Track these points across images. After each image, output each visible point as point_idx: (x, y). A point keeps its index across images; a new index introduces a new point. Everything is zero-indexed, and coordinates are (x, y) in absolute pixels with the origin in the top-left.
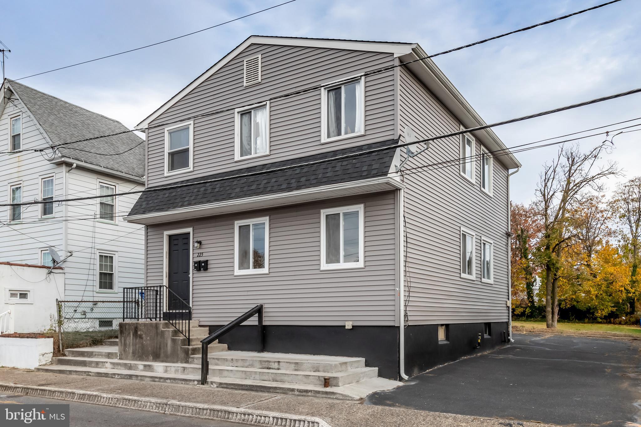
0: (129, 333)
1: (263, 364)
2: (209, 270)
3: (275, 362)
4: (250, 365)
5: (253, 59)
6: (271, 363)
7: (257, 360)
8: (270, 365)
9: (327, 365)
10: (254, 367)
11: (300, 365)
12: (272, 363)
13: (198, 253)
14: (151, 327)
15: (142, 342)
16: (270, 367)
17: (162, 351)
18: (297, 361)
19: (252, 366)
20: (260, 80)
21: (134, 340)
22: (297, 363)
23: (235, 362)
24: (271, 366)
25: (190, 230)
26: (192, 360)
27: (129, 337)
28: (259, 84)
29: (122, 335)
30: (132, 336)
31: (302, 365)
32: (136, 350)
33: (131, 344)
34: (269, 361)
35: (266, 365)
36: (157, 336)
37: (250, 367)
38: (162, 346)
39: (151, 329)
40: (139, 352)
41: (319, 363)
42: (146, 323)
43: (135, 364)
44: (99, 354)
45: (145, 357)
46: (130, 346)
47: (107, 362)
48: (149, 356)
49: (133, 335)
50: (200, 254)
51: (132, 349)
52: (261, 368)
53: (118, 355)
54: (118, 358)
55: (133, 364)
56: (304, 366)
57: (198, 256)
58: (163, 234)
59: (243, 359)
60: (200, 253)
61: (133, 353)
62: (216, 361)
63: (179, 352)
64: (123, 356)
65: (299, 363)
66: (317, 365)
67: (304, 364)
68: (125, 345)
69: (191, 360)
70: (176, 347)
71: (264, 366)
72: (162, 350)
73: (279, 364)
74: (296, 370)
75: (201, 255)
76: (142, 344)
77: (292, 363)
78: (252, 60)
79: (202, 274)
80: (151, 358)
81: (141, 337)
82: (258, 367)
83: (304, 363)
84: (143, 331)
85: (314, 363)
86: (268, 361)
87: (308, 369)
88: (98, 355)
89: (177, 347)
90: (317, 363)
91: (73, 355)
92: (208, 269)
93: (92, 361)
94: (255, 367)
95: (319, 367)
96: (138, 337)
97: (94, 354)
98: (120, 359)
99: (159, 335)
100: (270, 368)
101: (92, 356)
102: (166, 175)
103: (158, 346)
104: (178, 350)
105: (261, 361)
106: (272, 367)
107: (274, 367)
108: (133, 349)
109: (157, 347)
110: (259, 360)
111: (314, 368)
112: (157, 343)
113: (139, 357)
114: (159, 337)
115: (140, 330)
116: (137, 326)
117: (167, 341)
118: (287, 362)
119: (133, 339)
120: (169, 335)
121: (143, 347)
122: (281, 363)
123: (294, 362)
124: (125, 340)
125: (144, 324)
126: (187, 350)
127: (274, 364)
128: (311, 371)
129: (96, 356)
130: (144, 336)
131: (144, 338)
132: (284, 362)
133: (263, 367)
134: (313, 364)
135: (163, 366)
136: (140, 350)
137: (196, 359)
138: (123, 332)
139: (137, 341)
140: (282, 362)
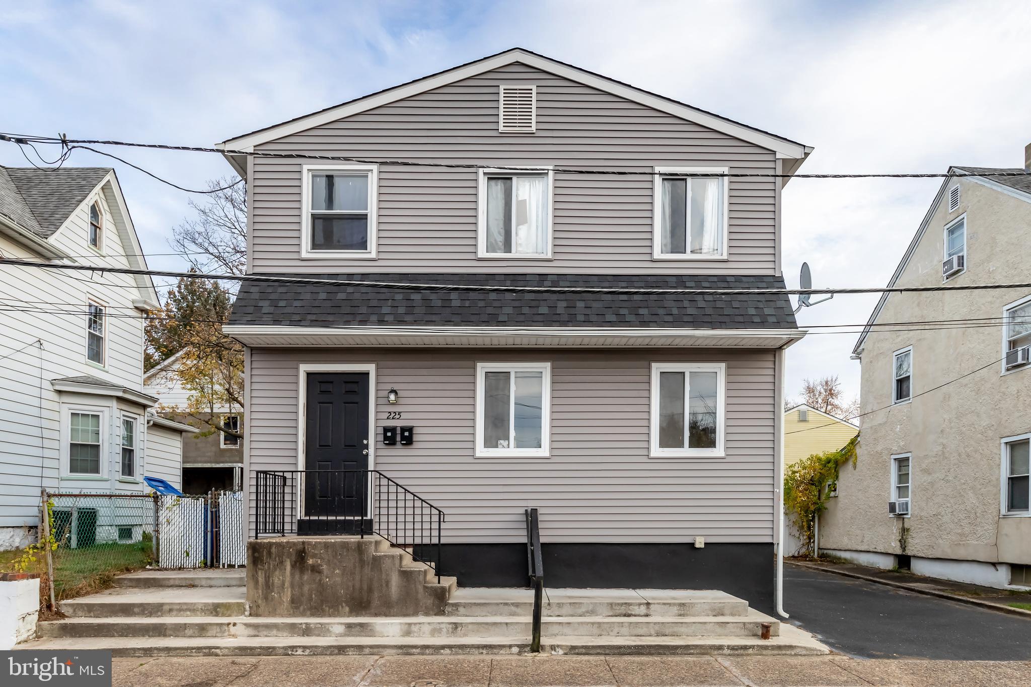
0: (282, 562)
1: (617, 609)
2: (415, 445)
3: (640, 604)
4: (587, 612)
5: (519, 90)
6: (631, 607)
7: (604, 603)
8: (629, 610)
9: (739, 604)
10: (597, 615)
11: (689, 607)
12: (634, 606)
13: (390, 412)
14: (345, 550)
15: (320, 580)
16: (630, 612)
17: (376, 595)
18: (683, 602)
19: (592, 612)
20: (534, 129)
21: (297, 577)
22: (682, 605)
23: (555, 608)
24: (632, 611)
25: (370, 368)
26: (454, 608)
27: (281, 570)
28: (531, 135)
29: (259, 566)
30: (288, 568)
31: (692, 607)
32: (302, 595)
33: (287, 584)
34: (629, 603)
35: (623, 610)
36: (362, 567)
37: (588, 614)
38: (376, 585)
39: (345, 553)
40: (310, 599)
41: (724, 603)
42: (332, 542)
43: (320, 623)
44: (185, 607)
45: (327, 609)
46: (283, 588)
47: (235, 625)
48: (340, 606)
49: (293, 566)
50: (393, 415)
51: (289, 593)
52: (612, 616)
53: (247, 607)
54: (247, 613)
55: (313, 623)
56: (697, 608)
57: (388, 418)
58: (297, 368)
59: (574, 603)
60: (395, 413)
61: (293, 601)
62: (513, 608)
63: (420, 596)
64: (262, 608)
65: (686, 603)
66: (720, 605)
67: (696, 606)
68: (268, 586)
69: (450, 610)
70: (413, 586)
71: (618, 612)
72: (376, 593)
73: (648, 608)
74: (680, 615)
75: (397, 416)
76: (320, 583)
77: (674, 604)
78: (516, 89)
79: (399, 451)
80: (347, 609)
81: (315, 569)
82: (604, 615)
83: (697, 604)
84: (322, 558)
85: (715, 603)
86: (626, 603)
87: (703, 612)
88: (180, 610)
89: (415, 586)
90: (720, 603)
91: (92, 614)
92: (414, 443)
93: (185, 624)
94: (599, 615)
95: (723, 609)
96: (308, 570)
97: (166, 608)
98: (250, 615)
99: (368, 565)
100: (629, 616)
101: (159, 613)
102: (304, 255)
103: (365, 587)
104: (417, 592)
105: (611, 604)
106: (633, 613)
107: (637, 613)
108: (292, 595)
109: (361, 589)
110: (607, 603)
111: (713, 610)
112: (361, 581)
113: (311, 609)
114: (367, 570)
115: (314, 556)
116: (304, 548)
117: (387, 575)
118: (664, 604)
119: (292, 574)
120: (394, 564)
121: (322, 588)
122: (652, 606)
123: (678, 603)
124: (267, 579)
125: (325, 545)
126: (439, 591)
127: (639, 608)
128: (708, 616)
129: (174, 613)
130: (325, 567)
131: (325, 572)
132: (658, 604)
133: (617, 614)
134: (713, 604)
135: (401, 624)
136: (314, 596)
137: (464, 607)
138: (262, 561)
139: (306, 577)
140: (654, 604)
